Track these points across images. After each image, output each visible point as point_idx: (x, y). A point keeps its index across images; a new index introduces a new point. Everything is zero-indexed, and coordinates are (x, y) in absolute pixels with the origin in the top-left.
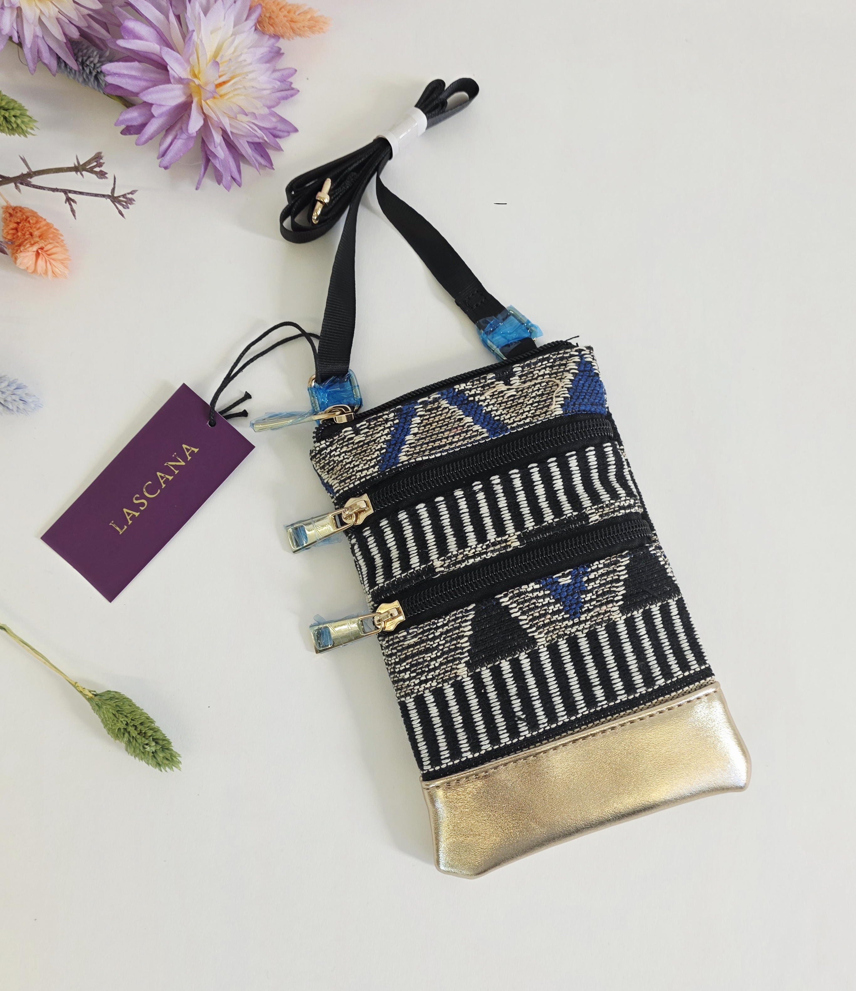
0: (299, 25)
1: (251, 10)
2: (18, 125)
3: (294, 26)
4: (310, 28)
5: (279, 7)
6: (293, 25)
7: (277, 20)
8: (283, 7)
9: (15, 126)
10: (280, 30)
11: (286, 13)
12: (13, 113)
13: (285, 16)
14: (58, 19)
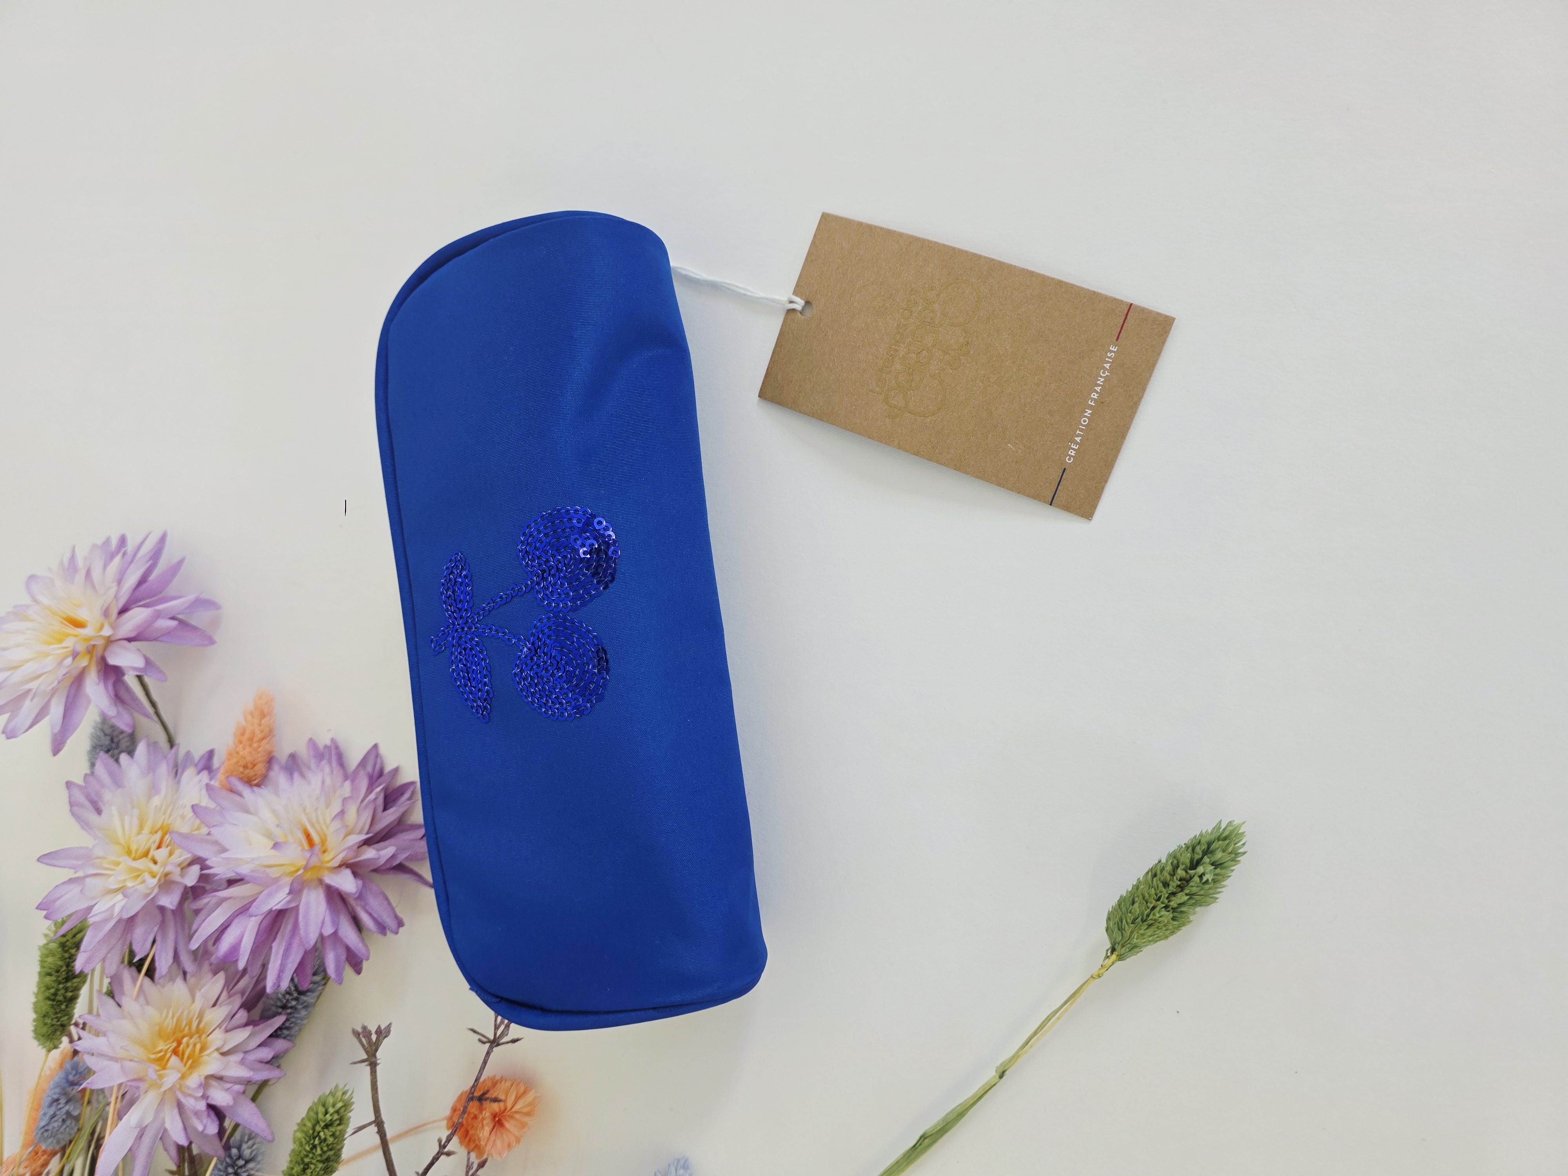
0: (257, 732)
1: (232, 791)
2: (336, 1113)
3: (261, 735)
4: (266, 715)
5: (235, 754)
6: (256, 739)
7: (249, 759)
8: (235, 749)
9: (336, 1117)
10: (261, 757)
11: (243, 745)
13: (246, 748)
14: (227, 1031)
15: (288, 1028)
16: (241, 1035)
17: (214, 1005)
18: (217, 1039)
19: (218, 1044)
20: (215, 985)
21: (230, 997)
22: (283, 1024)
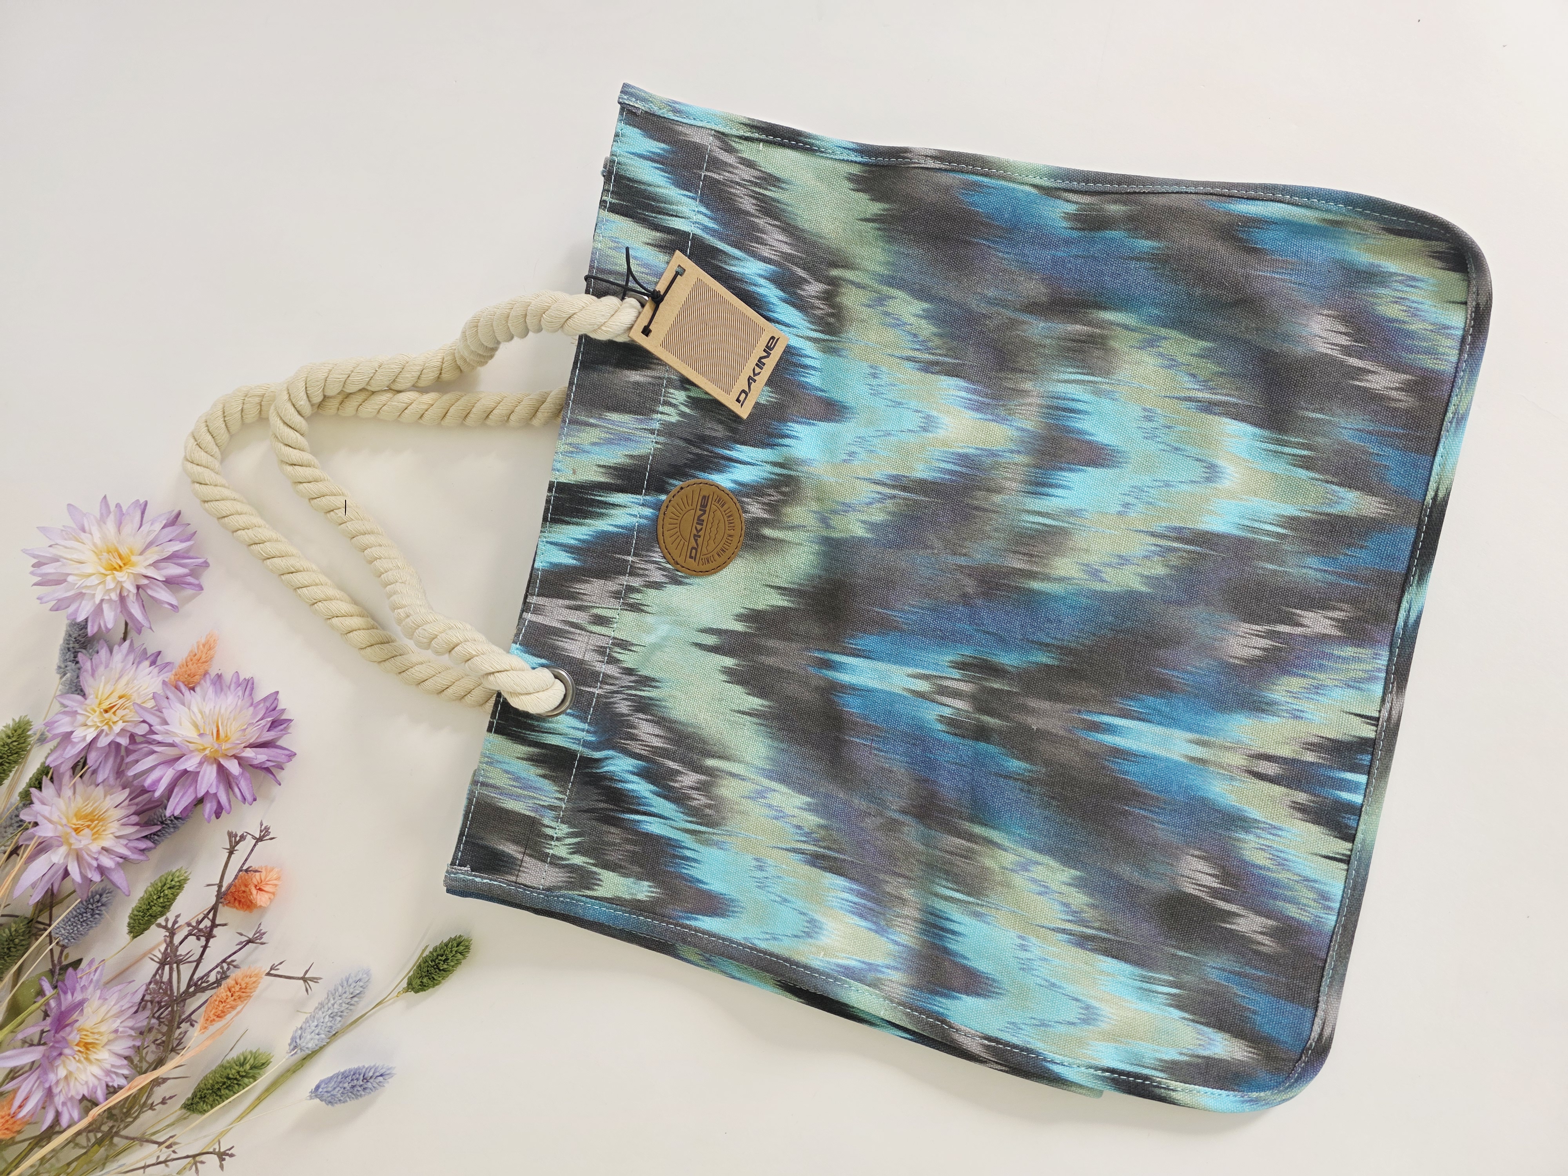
0: (204, 657)
1: (177, 688)
2: (179, 882)
3: (203, 660)
4: (210, 649)
5: (185, 666)
6: (201, 661)
7: (193, 671)
8: (187, 663)
9: (178, 884)
10: (201, 671)
11: (191, 663)
12: (169, 881)
13: (193, 665)
14: (123, 825)
15: (158, 836)
16: (132, 829)
17: (116, 807)
18: (114, 828)
19: (113, 830)
20: (122, 795)
21: (129, 805)
22: (157, 832)
